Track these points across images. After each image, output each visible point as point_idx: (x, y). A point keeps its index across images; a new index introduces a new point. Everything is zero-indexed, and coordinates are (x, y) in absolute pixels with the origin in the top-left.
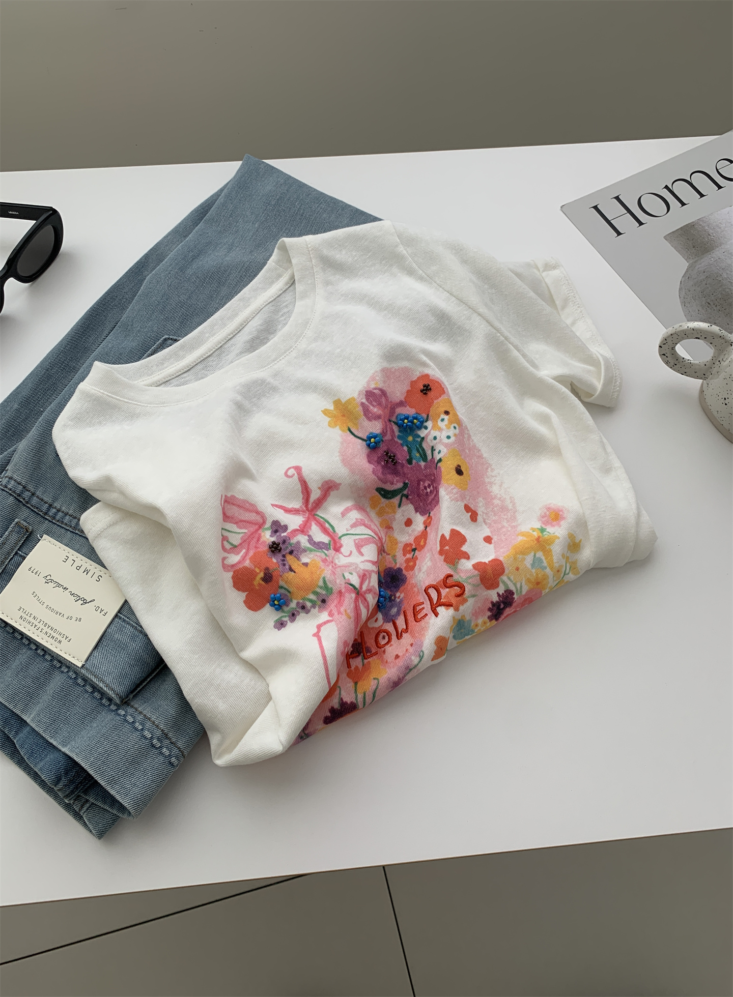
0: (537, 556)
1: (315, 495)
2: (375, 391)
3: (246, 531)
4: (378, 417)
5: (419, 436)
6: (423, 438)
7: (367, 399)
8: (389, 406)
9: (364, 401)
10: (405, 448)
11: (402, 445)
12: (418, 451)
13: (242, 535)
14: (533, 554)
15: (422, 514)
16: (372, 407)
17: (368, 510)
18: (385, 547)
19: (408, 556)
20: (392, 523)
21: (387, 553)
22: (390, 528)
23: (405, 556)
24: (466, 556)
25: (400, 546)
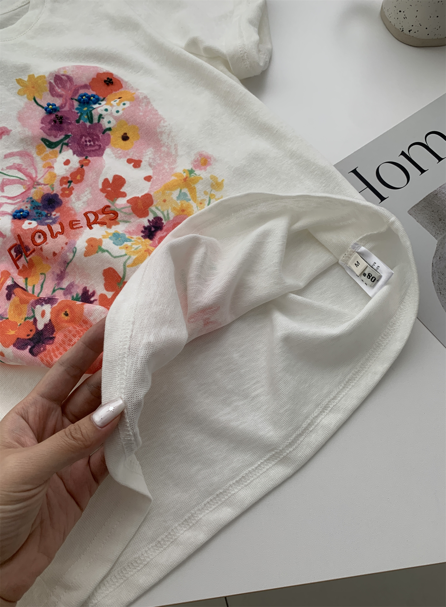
0: (183, 191)
2: (63, 76)
5: (92, 108)
6: (95, 109)
7: (54, 81)
8: (73, 88)
11: (77, 113)
12: (88, 115)
14: (179, 190)
15: (80, 155)
17: (35, 155)
18: (41, 181)
19: (64, 186)
20: (53, 164)
21: (45, 185)
22: (51, 167)
23: (61, 185)
24: (124, 195)
25: (58, 179)
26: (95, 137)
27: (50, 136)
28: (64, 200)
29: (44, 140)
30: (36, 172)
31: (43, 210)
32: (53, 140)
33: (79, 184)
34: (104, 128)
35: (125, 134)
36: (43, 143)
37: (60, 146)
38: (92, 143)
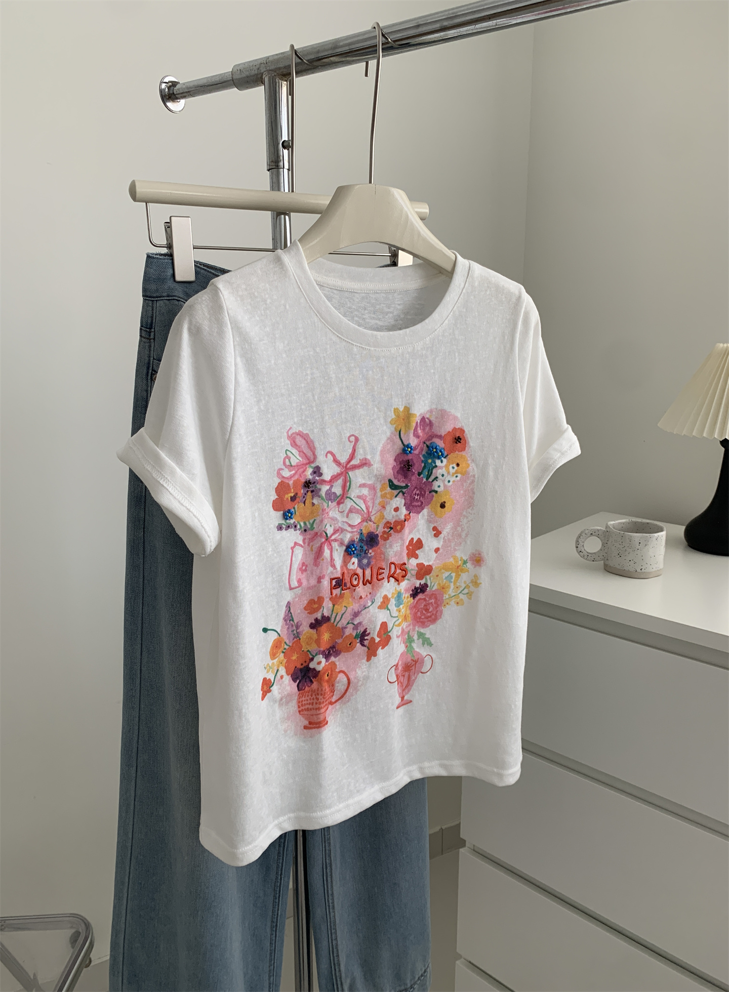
0: (452, 574)
1: (355, 462)
2: (427, 420)
3: (301, 460)
4: (417, 436)
5: (435, 463)
6: (436, 466)
7: (420, 422)
8: (430, 434)
9: (419, 421)
10: (423, 465)
11: (422, 461)
12: (428, 473)
13: (298, 461)
14: (450, 573)
15: (407, 509)
16: (419, 428)
17: (378, 491)
18: (373, 518)
19: (386, 529)
20: (386, 505)
21: (374, 523)
22: (384, 507)
23: (384, 528)
24: (416, 557)
25: (384, 521)
26: (423, 493)
27: (395, 478)
28: (381, 542)
29: (390, 481)
30: (373, 507)
31: (364, 545)
32: (396, 482)
33: (396, 534)
34: (433, 489)
35: (445, 502)
36: (388, 483)
37: (398, 491)
38: (418, 497)
